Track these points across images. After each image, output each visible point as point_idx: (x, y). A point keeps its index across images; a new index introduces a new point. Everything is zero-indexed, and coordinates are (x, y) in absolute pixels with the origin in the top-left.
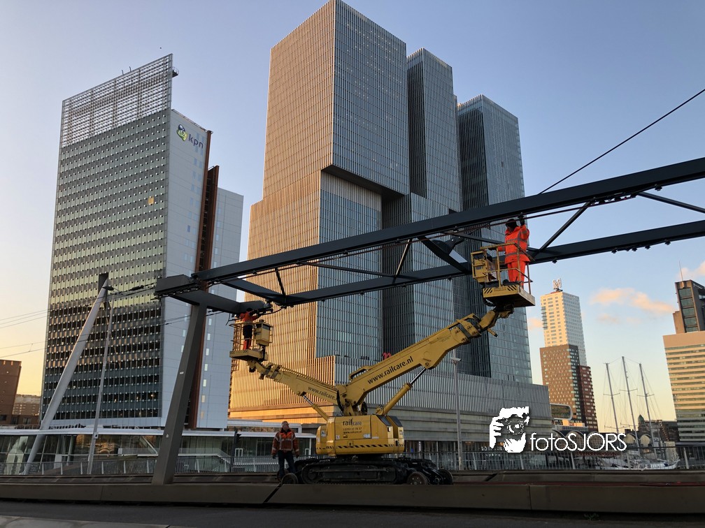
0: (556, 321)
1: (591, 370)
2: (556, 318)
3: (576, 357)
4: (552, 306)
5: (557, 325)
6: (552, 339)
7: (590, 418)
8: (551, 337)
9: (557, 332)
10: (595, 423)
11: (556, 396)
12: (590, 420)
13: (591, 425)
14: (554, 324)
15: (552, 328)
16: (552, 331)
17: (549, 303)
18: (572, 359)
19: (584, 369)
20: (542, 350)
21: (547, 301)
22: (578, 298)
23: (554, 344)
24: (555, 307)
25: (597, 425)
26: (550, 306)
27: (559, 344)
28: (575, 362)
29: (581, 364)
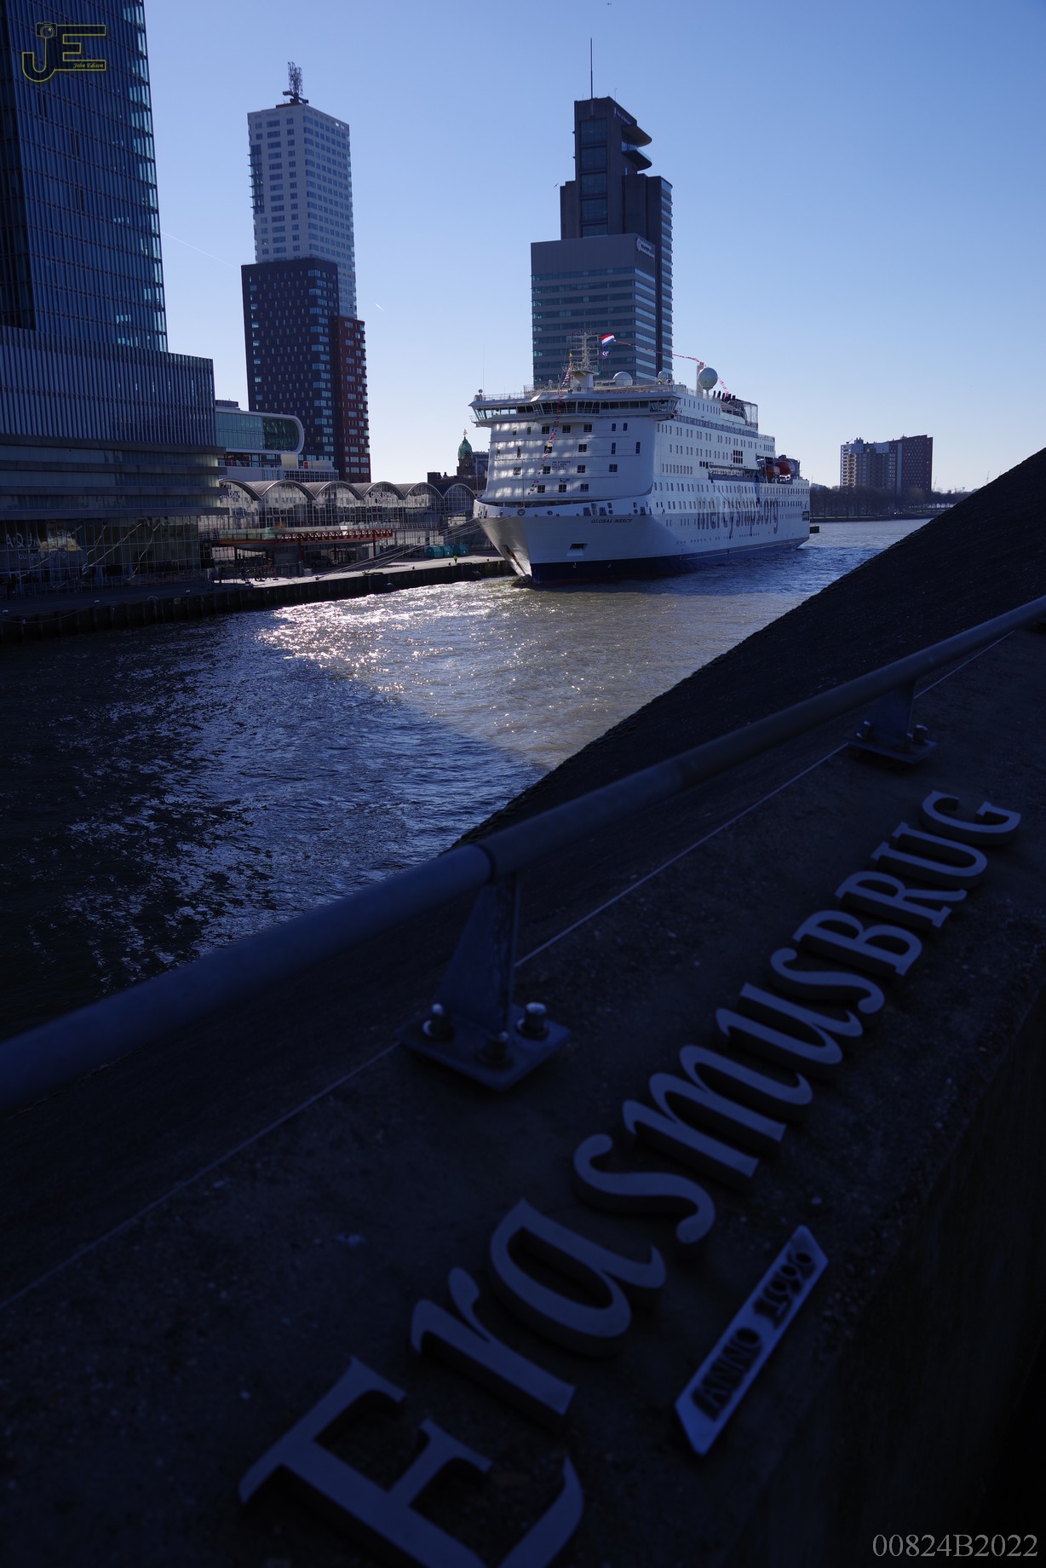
0: (286, 192)
1: (366, 329)
2: (285, 181)
3: (332, 293)
4: (278, 144)
5: (287, 202)
6: (276, 240)
7: (355, 450)
8: (271, 235)
9: (288, 221)
10: (364, 460)
12: (354, 455)
13: (355, 465)
14: (280, 198)
15: (275, 209)
16: (275, 219)
17: (270, 135)
18: (322, 297)
19: (349, 325)
20: (246, 270)
21: (265, 130)
22: (347, 127)
23: (279, 256)
25: (368, 465)
26: (272, 146)
27: (290, 255)
28: (328, 307)
29: (343, 313)
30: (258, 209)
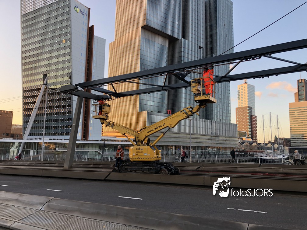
1: (257, 117)
2: (244, 95)
3: (251, 112)
4: (242, 90)
5: (244, 98)
7: (255, 137)
8: (241, 103)
9: (244, 101)
10: (256, 139)
11: (241, 128)
13: (255, 140)
15: (242, 99)
16: (241, 101)
18: (249, 112)
19: (254, 117)
20: (237, 108)
21: (240, 88)
22: (254, 86)
23: (242, 106)
24: (244, 90)
25: (257, 140)
26: (241, 90)
27: (244, 106)
28: (250, 114)
29: (253, 115)
30: (239, 99)
